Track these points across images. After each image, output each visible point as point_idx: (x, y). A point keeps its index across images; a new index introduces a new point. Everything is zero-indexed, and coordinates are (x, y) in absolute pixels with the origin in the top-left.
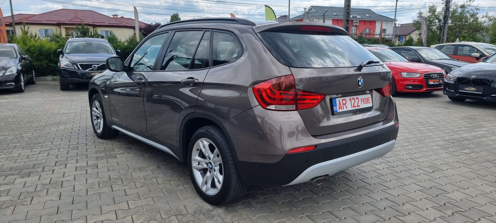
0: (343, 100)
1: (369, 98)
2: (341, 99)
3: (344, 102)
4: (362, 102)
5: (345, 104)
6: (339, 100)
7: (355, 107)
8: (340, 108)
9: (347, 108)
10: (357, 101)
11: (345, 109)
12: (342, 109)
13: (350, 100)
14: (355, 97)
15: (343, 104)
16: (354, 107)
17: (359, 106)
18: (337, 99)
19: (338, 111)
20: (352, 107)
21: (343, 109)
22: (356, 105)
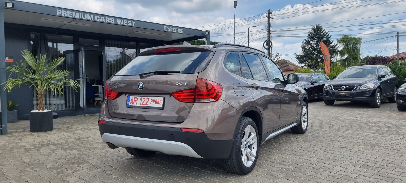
0: (135, 98)
1: (161, 100)
2: (133, 97)
3: (136, 99)
4: (151, 102)
5: (136, 101)
6: (132, 98)
7: (144, 104)
8: (131, 103)
9: (136, 104)
10: (147, 101)
11: (135, 105)
12: (132, 104)
13: (141, 99)
14: (146, 98)
15: (134, 101)
16: (142, 104)
17: (148, 105)
18: (131, 97)
19: (130, 105)
20: (141, 104)
21: (134, 104)
22: (145, 103)
